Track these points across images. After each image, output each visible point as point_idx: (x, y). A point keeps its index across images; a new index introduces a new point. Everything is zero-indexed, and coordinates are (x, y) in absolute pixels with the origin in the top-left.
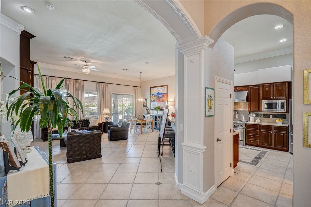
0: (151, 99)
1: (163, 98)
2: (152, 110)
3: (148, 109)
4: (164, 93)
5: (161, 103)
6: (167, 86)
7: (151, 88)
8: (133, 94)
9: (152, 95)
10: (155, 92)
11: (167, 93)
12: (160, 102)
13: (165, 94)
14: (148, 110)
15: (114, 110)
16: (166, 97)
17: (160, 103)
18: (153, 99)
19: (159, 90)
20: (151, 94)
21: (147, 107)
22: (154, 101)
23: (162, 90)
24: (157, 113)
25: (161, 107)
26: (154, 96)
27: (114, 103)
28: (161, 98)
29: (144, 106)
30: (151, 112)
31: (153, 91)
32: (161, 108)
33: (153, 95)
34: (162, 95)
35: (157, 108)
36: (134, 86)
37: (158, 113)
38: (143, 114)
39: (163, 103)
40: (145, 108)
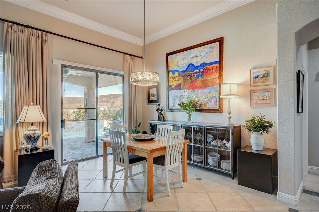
0: (168, 84)
1: (205, 78)
2: (171, 110)
3: (160, 108)
4: (210, 64)
5: (200, 91)
6: (221, 41)
7: (168, 55)
8: (123, 73)
9: (171, 74)
10: (180, 63)
11: (220, 62)
12: (196, 88)
13: (214, 65)
14: (162, 110)
15: (86, 112)
16: (217, 74)
17: (196, 91)
18: (174, 84)
19: (191, 56)
20: (168, 72)
21: (159, 105)
22: (179, 87)
23: (203, 54)
24: (190, 118)
25: (200, 101)
26: (177, 74)
27: (87, 97)
28: (200, 79)
29: (150, 102)
30: (169, 116)
31: (175, 63)
32: (201, 105)
33: (173, 72)
34: (201, 70)
35: (189, 105)
36: (125, 54)
37: (193, 120)
38: (150, 122)
39: (205, 90)
40: (154, 106)
